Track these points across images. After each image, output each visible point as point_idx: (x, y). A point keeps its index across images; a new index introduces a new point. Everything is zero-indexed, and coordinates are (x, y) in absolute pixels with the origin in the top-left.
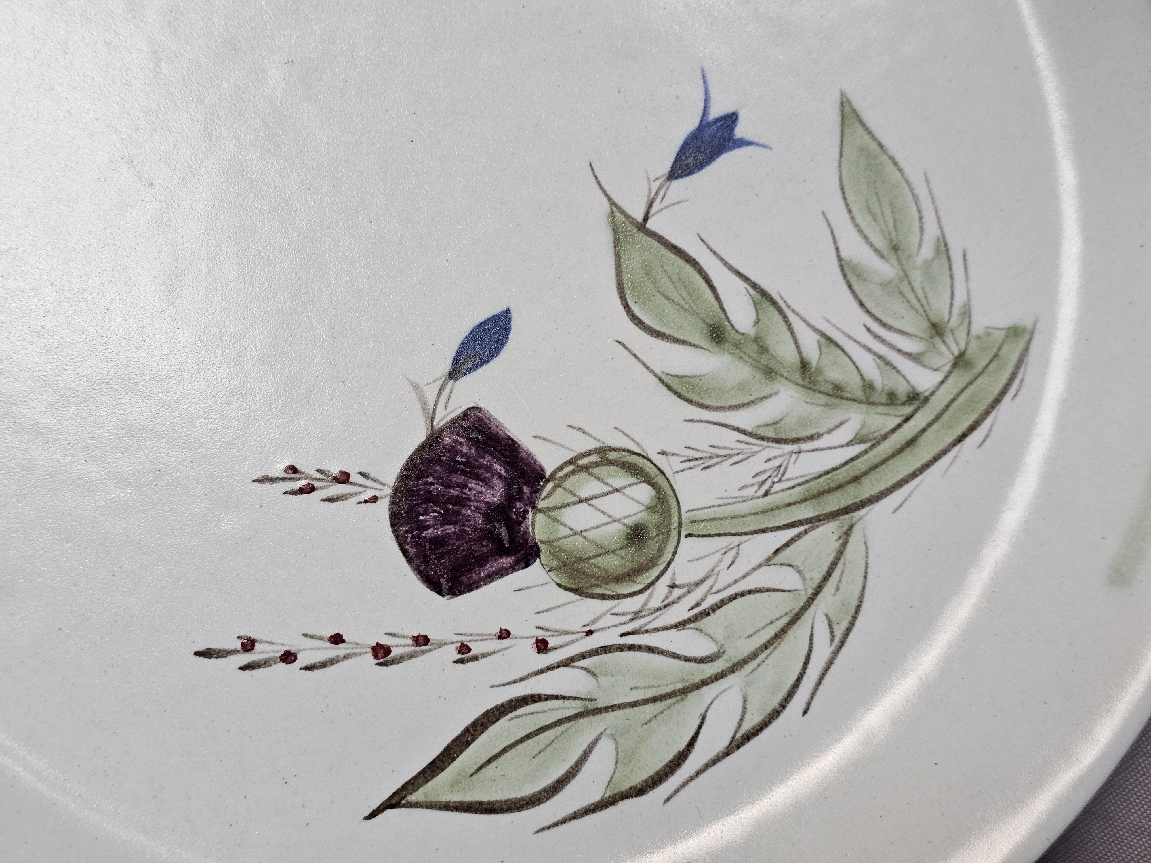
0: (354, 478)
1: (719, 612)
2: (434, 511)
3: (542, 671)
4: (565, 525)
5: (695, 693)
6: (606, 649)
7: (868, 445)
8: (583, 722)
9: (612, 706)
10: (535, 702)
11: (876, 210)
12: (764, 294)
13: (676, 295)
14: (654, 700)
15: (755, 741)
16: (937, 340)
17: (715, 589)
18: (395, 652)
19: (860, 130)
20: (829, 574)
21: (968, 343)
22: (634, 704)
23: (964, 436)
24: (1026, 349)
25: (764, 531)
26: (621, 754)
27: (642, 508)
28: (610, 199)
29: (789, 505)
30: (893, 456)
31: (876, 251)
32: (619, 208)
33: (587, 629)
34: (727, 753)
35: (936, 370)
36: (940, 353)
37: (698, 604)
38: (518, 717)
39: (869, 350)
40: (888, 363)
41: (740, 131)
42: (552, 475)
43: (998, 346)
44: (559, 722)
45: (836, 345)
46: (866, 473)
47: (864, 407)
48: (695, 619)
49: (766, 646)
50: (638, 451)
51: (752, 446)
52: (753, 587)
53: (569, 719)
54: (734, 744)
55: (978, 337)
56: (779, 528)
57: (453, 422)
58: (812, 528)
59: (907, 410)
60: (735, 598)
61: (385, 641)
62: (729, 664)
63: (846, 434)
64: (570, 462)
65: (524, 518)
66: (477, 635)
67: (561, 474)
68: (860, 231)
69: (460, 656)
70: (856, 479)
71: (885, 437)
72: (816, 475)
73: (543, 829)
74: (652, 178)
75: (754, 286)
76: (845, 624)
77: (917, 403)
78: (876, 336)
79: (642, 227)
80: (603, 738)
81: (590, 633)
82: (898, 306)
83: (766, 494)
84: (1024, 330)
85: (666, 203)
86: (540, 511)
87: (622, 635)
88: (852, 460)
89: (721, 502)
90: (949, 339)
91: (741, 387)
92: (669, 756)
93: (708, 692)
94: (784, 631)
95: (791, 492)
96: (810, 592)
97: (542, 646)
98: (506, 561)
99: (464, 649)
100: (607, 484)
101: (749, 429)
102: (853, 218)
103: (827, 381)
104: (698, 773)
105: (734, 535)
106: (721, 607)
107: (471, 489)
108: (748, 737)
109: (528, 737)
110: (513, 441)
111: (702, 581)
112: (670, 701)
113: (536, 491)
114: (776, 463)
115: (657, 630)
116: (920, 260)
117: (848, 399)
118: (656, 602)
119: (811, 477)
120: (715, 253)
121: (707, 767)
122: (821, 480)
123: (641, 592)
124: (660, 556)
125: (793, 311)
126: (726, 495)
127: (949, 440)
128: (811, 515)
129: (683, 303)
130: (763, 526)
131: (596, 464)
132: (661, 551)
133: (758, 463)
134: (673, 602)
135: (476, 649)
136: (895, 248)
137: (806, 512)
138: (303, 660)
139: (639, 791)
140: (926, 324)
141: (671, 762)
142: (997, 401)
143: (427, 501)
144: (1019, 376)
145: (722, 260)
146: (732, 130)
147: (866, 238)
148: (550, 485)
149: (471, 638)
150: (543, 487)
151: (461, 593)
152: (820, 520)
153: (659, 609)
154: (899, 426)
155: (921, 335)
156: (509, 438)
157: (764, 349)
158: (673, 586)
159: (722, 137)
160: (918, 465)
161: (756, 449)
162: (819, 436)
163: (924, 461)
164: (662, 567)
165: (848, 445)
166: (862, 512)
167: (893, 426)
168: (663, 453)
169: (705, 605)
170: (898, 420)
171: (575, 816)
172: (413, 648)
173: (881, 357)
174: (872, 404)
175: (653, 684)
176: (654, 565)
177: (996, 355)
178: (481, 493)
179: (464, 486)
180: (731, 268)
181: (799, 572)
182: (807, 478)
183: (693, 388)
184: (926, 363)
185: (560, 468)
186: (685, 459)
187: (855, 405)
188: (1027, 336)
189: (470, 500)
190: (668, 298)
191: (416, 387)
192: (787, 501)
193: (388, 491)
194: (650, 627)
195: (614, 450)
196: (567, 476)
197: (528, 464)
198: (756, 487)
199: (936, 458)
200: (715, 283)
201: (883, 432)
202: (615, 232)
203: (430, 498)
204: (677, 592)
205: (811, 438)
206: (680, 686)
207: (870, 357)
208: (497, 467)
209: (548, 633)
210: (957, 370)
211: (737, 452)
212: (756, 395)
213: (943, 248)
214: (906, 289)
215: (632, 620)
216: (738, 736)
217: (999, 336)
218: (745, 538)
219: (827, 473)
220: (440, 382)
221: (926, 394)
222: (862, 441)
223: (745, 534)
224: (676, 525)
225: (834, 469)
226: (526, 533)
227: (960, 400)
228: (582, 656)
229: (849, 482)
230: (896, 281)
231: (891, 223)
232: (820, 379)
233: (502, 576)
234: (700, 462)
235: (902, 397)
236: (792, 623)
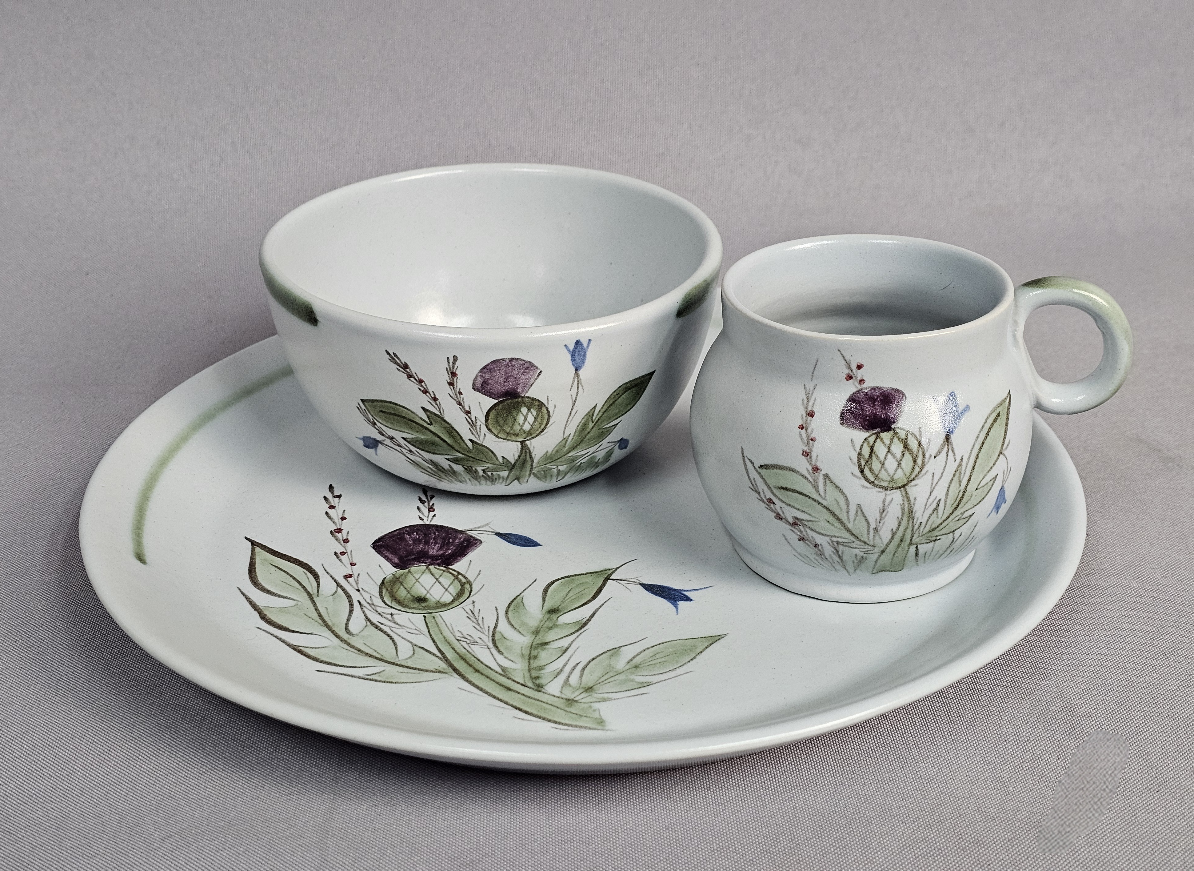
0: (432, 514)
1: (380, 632)
2: (419, 537)
3: (333, 578)
4: (421, 576)
5: (327, 629)
6: (349, 597)
7: (502, 673)
8: (305, 594)
9: (315, 602)
10: (315, 578)
11: (657, 656)
12: (585, 624)
13: (572, 594)
14: (320, 616)
15: (299, 654)
16: (582, 690)
17: (392, 629)
18: (339, 535)
19: (706, 645)
20: (412, 668)
21: (584, 703)
22: (317, 609)
23: (520, 710)
24: (590, 729)
25: (434, 641)
26: (286, 609)
27: (438, 600)
28: (619, 567)
29: (453, 649)
30: (497, 683)
31: (631, 660)
32: (615, 571)
33: (360, 589)
34: (288, 645)
35: (561, 692)
36: (573, 692)
37: (382, 624)
38: (306, 574)
39: (565, 665)
40: (559, 674)
41: (681, 604)
42: (450, 568)
43: (588, 716)
44: (303, 587)
45: (564, 653)
46: (482, 674)
47: (527, 668)
48: (372, 624)
49: (359, 650)
50: (472, 594)
51: (487, 631)
52: (397, 641)
53: (306, 590)
54: (295, 647)
55: (590, 707)
56: (437, 647)
57: (471, 536)
58: (440, 659)
59: (530, 684)
60: (388, 636)
61: (344, 532)
62: (346, 639)
63: (506, 663)
64: (459, 573)
65: (422, 563)
66: (352, 557)
67: (451, 571)
68: (641, 652)
69: (339, 553)
70: (477, 671)
71: (509, 678)
72: (476, 656)
73: (239, 589)
74: (638, 579)
75: (589, 620)
76: (379, 679)
77: (536, 688)
78: (575, 667)
79: (607, 579)
80: (296, 602)
81: (358, 590)
82: (598, 673)
83: (457, 640)
84: (604, 726)
85: (626, 585)
86: (427, 567)
87: (359, 601)
88: (490, 668)
89: (448, 625)
90: (584, 695)
91: (523, 624)
92: (285, 625)
93: (328, 634)
94: (371, 656)
95: (462, 647)
96: (399, 663)
97: (347, 577)
98: (396, 560)
99: (343, 554)
100: (449, 586)
101: (498, 629)
102: (648, 648)
103: (538, 653)
104: (276, 637)
105: (429, 632)
106: (382, 632)
107: (435, 545)
108: (300, 651)
109: (294, 578)
110: (466, 555)
111: (397, 624)
112: (320, 621)
113: (439, 565)
114: (479, 641)
115: (364, 612)
116: (632, 677)
117: (529, 662)
118: (379, 610)
119: (474, 654)
120: (603, 604)
121: (280, 639)
122: (473, 658)
123: (386, 604)
124: (410, 608)
125: (579, 635)
126: (454, 626)
127: (515, 704)
128: (449, 657)
129: (568, 597)
130: (436, 641)
131: (460, 581)
132: (414, 608)
133: (476, 635)
134: (381, 616)
135: (343, 558)
136: (636, 667)
137: (450, 655)
138: (331, 512)
139: (263, 617)
140: (590, 685)
141: (282, 626)
142: (549, 721)
143: (425, 534)
144: (570, 728)
145: (601, 607)
146: (682, 600)
147: (638, 655)
148: (444, 569)
149: (350, 556)
150: (442, 566)
151: (375, 549)
152: (446, 661)
153: (377, 611)
154: (518, 683)
155: (583, 683)
156: (467, 553)
157: (550, 628)
158: (392, 614)
159: (675, 598)
160: (494, 693)
161: (486, 633)
162: (502, 654)
163: (496, 695)
164: (403, 610)
165: (499, 666)
166: (457, 676)
167: (517, 680)
168: (473, 602)
169: (382, 627)
170: (522, 682)
171: (247, 598)
172: (342, 540)
173: (562, 670)
174: (529, 671)
175: (330, 614)
176: (404, 607)
177: (581, 716)
178: (433, 548)
179: (436, 543)
180: (596, 611)
181: (410, 657)
182: (473, 653)
183: (517, 607)
184: (564, 688)
185: (454, 571)
186: (472, 610)
187: (527, 665)
188: (600, 727)
189: (428, 546)
190: (569, 592)
191: (487, 524)
192: (455, 648)
193: (427, 523)
194: (365, 609)
195: (471, 586)
196: (451, 573)
197: (454, 560)
198: (462, 636)
199: (501, 700)
200: (585, 606)
201: (512, 677)
202: (601, 571)
203: (426, 535)
204: (389, 617)
205: (499, 651)
206: (330, 623)
207: (561, 666)
208: (450, 551)
209: (356, 578)
210: (564, 701)
211: (482, 627)
212: (520, 630)
213: (645, 685)
214: (611, 674)
215: (369, 603)
216: (301, 648)
217: (596, 715)
218: (429, 636)
219: (478, 660)
220: (492, 530)
221: (543, 690)
222: (503, 670)
223: (431, 635)
224: (430, 611)
225: (482, 662)
226: (414, 564)
227: (544, 705)
228: (344, 590)
229: (474, 668)
230: (615, 670)
231: (651, 663)
232: (539, 650)
233: (387, 560)
234: (472, 615)
235: (538, 682)
236: (376, 658)
